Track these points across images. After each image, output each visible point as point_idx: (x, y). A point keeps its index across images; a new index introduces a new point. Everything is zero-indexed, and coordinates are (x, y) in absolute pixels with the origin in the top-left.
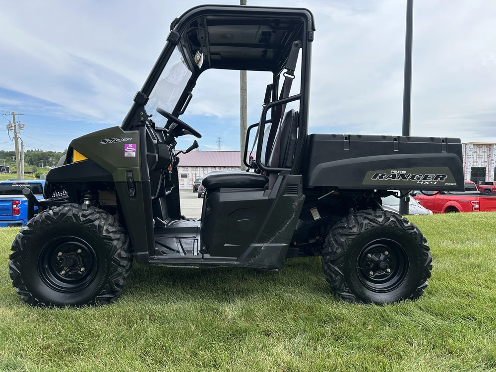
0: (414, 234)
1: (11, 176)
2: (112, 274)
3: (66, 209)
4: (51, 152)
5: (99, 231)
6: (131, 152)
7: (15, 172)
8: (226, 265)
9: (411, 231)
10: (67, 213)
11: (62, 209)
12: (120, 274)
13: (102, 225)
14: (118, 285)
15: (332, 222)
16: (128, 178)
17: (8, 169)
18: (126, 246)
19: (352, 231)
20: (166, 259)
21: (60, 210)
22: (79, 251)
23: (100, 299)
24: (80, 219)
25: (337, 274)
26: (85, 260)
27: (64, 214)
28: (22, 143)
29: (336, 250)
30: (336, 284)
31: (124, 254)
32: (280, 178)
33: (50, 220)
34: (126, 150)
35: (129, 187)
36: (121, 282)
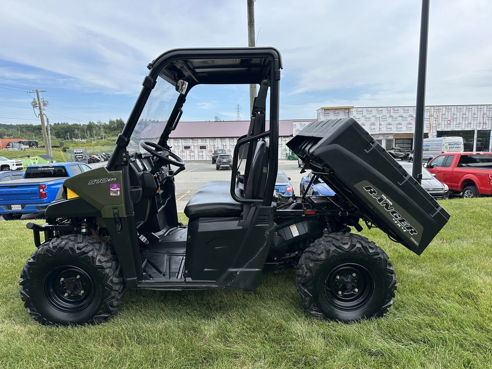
0: (379, 260)
1: (40, 151)
2: (107, 297)
3: (63, 243)
4: (76, 125)
5: (93, 261)
6: (116, 191)
7: (44, 147)
8: (205, 287)
9: (376, 257)
10: (64, 247)
11: (60, 243)
12: (113, 297)
13: (95, 256)
14: (112, 306)
15: (310, 238)
16: (115, 214)
17: (37, 144)
18: (117, 273)
19: (319, 257)
20: (152, 283)
21: (58, 244)
22: (78, 277)
23: (98, 318)
24: (76, 252)
25: (307, 295)
26: (84, 284)
27: (61, 248)
28: (47, 119)
29: (306, 274)
30: (306, 304)
31: (116, 280)
32: (253, 209)
33: (51, 254)
34: (111, 189)
35: (116, 223)
36: (115, 303)
